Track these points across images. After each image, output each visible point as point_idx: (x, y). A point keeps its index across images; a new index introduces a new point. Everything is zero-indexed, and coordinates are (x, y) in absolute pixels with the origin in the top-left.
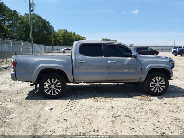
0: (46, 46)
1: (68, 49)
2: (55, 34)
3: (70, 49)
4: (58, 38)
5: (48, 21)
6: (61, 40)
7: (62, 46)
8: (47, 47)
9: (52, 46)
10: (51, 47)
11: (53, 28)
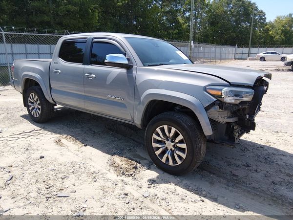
0: (238, 47)
1: (272, 53)
2: (266, 25)
3: (276, 53)
4: (270, 33)
5: (254, 4)
6: (278, 37)
7: (268, 47)
8: (240, 50)
9: (248, 47)
10: (246, 50)
11: (264, 15)
